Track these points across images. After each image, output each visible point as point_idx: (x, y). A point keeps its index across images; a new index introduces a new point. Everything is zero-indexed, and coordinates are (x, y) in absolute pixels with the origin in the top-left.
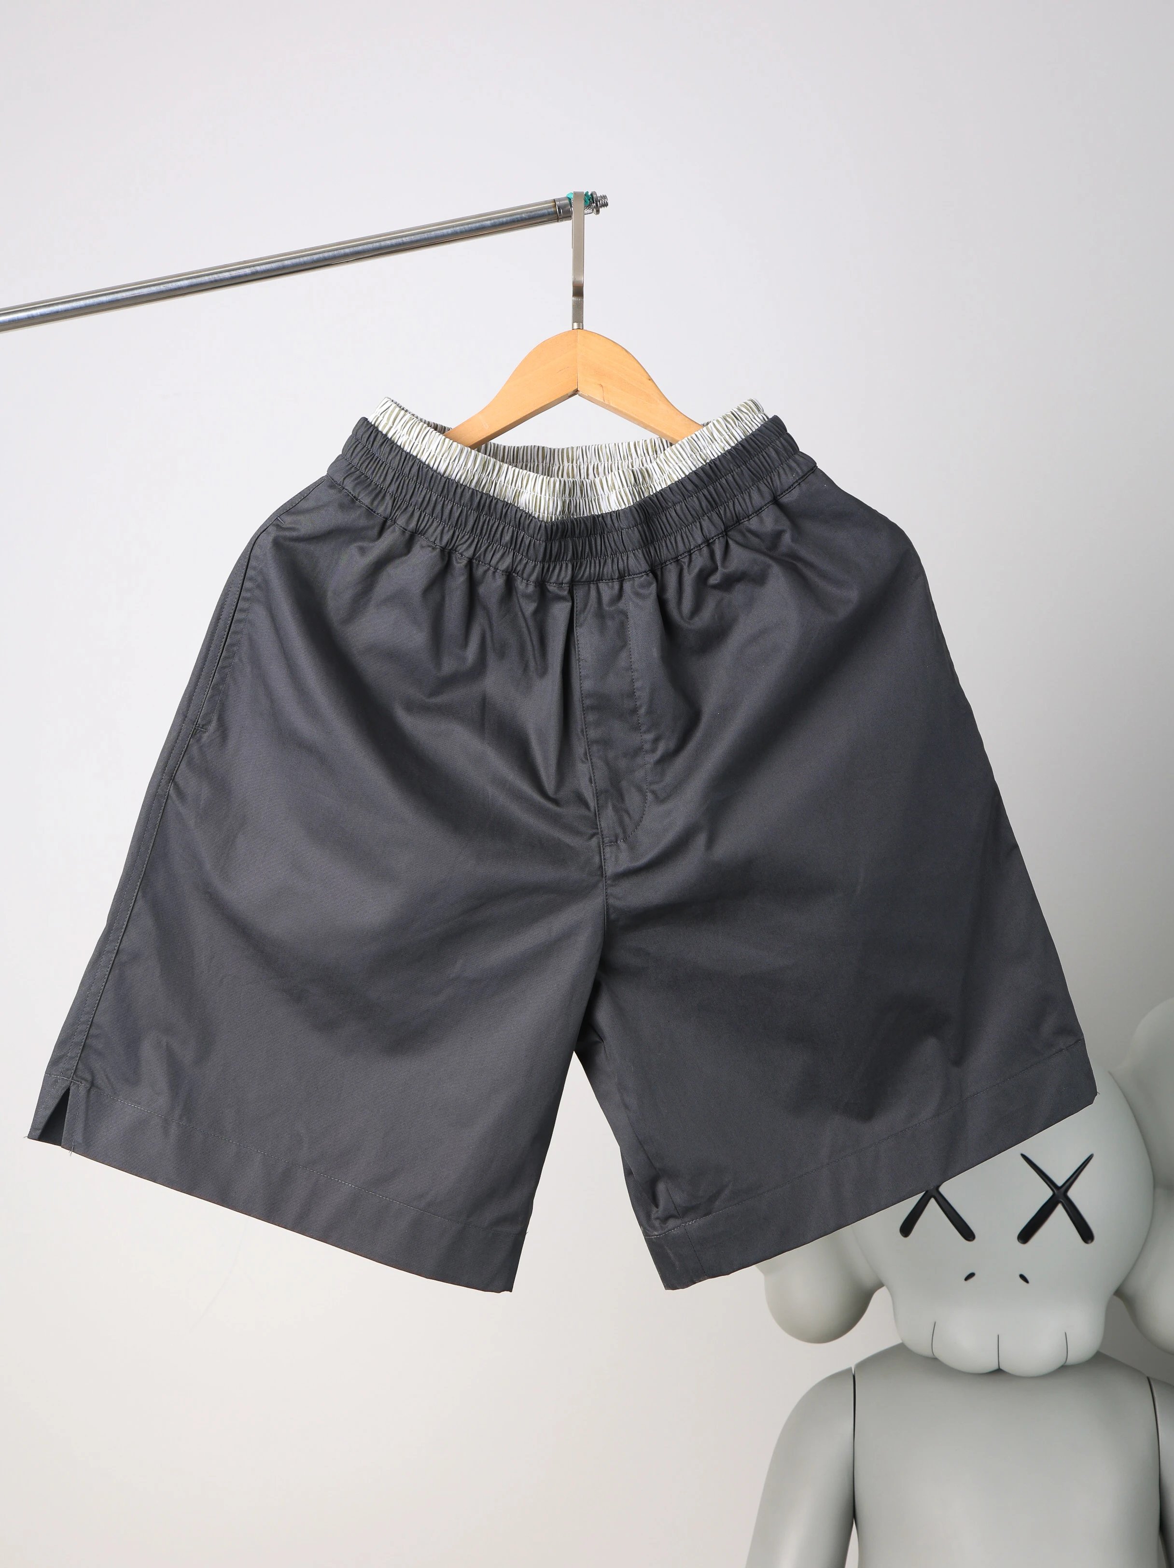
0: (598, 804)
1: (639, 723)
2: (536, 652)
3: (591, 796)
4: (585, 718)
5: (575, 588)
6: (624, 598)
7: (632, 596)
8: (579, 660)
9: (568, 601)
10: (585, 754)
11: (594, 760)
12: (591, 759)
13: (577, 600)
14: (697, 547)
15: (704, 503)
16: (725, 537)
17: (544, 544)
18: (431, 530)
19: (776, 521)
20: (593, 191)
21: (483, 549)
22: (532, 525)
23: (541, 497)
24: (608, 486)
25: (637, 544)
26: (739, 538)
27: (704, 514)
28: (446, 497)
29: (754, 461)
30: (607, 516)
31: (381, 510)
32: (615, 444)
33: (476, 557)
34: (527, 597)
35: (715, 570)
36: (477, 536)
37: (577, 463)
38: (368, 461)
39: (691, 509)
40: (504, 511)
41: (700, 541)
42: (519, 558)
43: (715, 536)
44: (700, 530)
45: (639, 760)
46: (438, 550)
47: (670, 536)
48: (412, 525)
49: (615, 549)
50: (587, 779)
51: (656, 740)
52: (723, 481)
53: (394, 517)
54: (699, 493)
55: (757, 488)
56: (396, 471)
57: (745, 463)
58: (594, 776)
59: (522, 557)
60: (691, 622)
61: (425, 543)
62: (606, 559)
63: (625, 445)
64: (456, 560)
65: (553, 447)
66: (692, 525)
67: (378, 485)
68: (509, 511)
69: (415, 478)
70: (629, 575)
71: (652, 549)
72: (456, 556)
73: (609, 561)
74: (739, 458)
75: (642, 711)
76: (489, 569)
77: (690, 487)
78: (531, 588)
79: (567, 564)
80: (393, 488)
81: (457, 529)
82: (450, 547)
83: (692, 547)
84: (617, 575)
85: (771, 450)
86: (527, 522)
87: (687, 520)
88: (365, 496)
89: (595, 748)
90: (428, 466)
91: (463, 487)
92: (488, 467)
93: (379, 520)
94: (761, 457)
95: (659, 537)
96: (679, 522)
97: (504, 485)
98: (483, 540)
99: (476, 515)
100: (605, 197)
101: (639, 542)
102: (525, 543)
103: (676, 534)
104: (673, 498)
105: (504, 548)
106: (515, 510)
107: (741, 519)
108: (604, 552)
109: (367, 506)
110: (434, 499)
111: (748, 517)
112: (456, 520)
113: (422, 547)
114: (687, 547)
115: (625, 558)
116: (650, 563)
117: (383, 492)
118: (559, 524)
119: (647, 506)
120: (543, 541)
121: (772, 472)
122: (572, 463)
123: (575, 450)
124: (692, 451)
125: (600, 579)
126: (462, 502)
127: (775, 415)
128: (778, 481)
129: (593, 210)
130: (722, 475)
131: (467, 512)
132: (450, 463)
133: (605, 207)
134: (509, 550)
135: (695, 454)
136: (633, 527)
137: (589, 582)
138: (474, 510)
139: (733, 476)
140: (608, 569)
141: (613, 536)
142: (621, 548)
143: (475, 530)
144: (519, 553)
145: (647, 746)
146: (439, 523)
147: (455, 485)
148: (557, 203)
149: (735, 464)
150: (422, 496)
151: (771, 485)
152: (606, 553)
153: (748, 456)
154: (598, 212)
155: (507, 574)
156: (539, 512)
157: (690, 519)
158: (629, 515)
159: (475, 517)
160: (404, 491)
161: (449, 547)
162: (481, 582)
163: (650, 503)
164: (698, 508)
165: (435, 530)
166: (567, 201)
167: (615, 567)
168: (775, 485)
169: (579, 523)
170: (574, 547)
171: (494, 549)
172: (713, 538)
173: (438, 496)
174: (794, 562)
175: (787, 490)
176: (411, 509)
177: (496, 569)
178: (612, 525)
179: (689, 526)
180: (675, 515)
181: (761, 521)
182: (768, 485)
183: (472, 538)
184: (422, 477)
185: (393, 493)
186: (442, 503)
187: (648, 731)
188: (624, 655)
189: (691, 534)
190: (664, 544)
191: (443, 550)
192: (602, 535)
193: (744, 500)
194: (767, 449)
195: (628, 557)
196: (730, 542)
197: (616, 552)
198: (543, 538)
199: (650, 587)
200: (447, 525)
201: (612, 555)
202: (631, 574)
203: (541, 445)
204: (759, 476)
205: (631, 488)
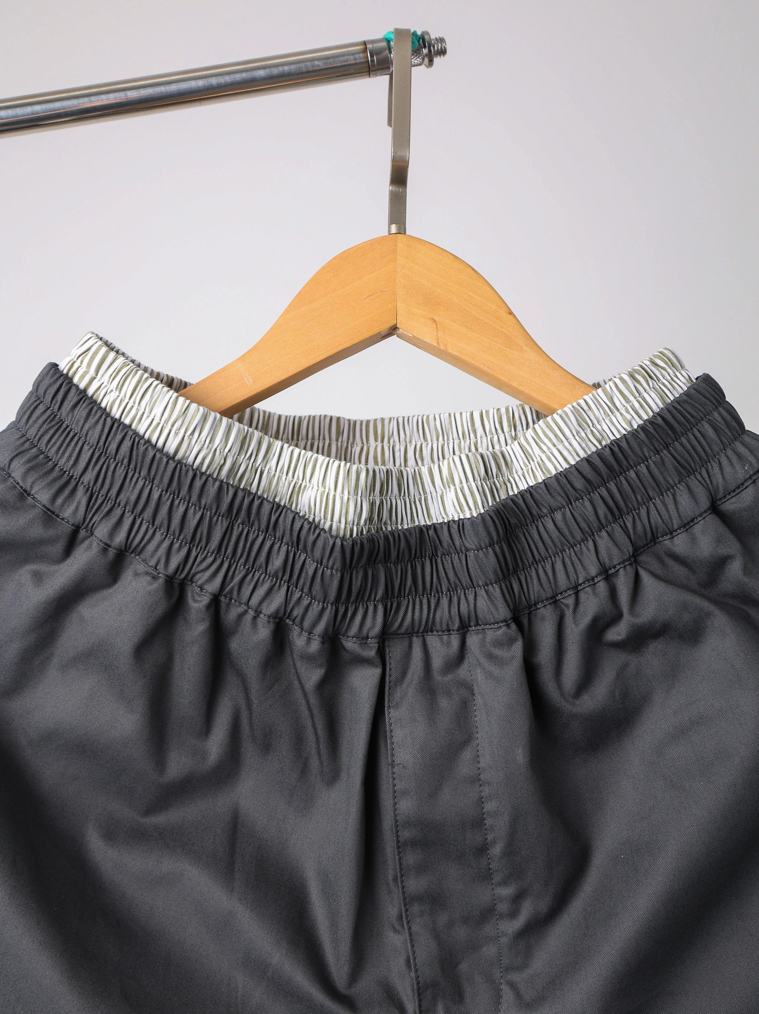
0: (420, 1006)
1: (490, 869)
2: (321, 747)
3: (409, 992)
4: (400, 859)
5: (387, 643)
6: (466, 661)
7: (482, 660)
8: (392, 765)
9: (377, 666)
10: (400, 918)
11: (415, 928)
12: (410, 929)
13: (390, 664)
14: (588, 580)
15: (602, 510)
16: (634, 565)
17: (339, 574)
18: (151, 547)
19: (719, 540)
20: (424, 30)
21: (237, 579)
22: (320, 543)
23: (335, 496)
24: (442, 479)
25: (492, 576)
26: (656, 567)
27: (601, 527)
28: (176, 494)
29: (681, 444)
30: (442, 528)
31: (67, 513)
32: (450, 414)
33: (225, 592)
34: (309, 658)
35: (617, 617)
36: (227, 558)
37: (389, 443)
38: (51, 432)
39: (579, 519)
40: (273, 518)
41: (593, 570)
42: (297, 595)
43: (619, 564)
44: (594, 555)
45: (488, 929)
46: (161, 581)
47: (544, 562)
48: (120, 538)
49: (454, 582)
50: (402, 961)
51: (518, 898)
52: (632, 474)
53: (91, 525)
54: (594, 493)
55: (686, 487)
56: (95, 450)
57: (667, 447)
58: (415, 959)
59: (302, 595)
60: (577, 702)
61: (141, 568)
62: (439, 597)
63: (466, 416)
64: (193, 597)
65: (353, 417)
66: (580, 544)
67: (65, 472)
68: (282, 518)
69: (126, 461)
70: (477, 624)
71: (515, 582)
72: (192, 591)
73: (445, 601)
74: (659, 438)
75: (497, 850)
76: (246, 612)
77: (579, 483)
78: (315, 646)
79: (375, 607)
80: (89, 476)
81: (194, 546)
82: (183, 576)
83: (580, 582)
84: (457, 624)
85: (707, 426)
86: (312, 538)
87: (573, 537)
88: (43, 488)
89: (415, 908)
90: (149, 441)
91: (204, 478)
92: (249, 446)
93: (65, 529)
94: (691, 437)
95: (527, 563)
96: (560, 540)
97: (275, 475)
98: (237, 565)
99: (225, 524)
100: (442, 40)
101: (495, 572)
102: (307, 573)
103: (553, 559)
104: (551, 501)
105: (272, 580)
106: (291, 516)
107: (659, 535)
108: (437, 587)
109: (44, 506)
110: (156, 495)
111: (671, 533)
112: (192, 531)
113: (136, 574)
114: (573, 582)
115: (471, 597)
116: (512, 606)
117: (73, 483)
118: (365, 541)
119: (509, 514)
120: (337, 570)
121: (710, 462)
122: (382, 441)
123: (386, 422)
124: (581, 427)
125: (429, 628)
126: (203, 502)
127: (704, 374)
128: (719, 476)
129: (423, 59)
130: (630, 464)
131: (211, 519)
132: (186, 438)
133: (442, 57)
134: (280, 583)
135: (583, 430)
136: (486, 548)
137: (411, 633)
138: (223, 517)
139: (648, 468)
140: (442, 614)
141: (452, 560)
142: (465, 580)
143: (223, 550)
144: (296, 588)
145: (503, 907)
146: (164, 536)
147: (191, 474)
148: (368, 46)
149: (652, 448)
150: (137, 491)
151: (708, 482)
152: (439, 587)
153: (672, 435)
154: (431, 62)
155: (277, 620)
156: (332, 520)
157: (579, 535)
158: (481, 529)
159: (225, 528)
160: (108, 481)
161: (180, 575)
162: (234, 632)
163: (512, 509)
164: (592, 518)
165: (158, 547)
166: (384, 44)
167: (454, 610)
168: (715, 483)
169: (397, 539)
170: (389, 580)
171: (255, 580)
172: (615, 567)
173: (162, 491)
174: (745, 608)
175: (734, 491)
176: (118, 512)
177: (258, 612)
178: (451, 542)
179: (576, 546)
180: (554, 528)
181: (693, 540)
182: (703, 482)
183: (218, 562)
184: (137, 460)
185: (89, 484)
186: (168, 503)
187: (504, 883)
188: (467, 755)
189: (579, 559)
190: (534, 575)
191: (169, 580)
192: (433, 557)
193: (665, 505)
194: (700, 425)
195: (475, 596)
196: (642, 573)
197: (456, 586)
198: (338, 565)
199: (512, 646)
200: (178, 540)
201: (449, 590)
202: (480, 622)
203: (335, 413)
204: (688, 467)
205: (479, 483)
